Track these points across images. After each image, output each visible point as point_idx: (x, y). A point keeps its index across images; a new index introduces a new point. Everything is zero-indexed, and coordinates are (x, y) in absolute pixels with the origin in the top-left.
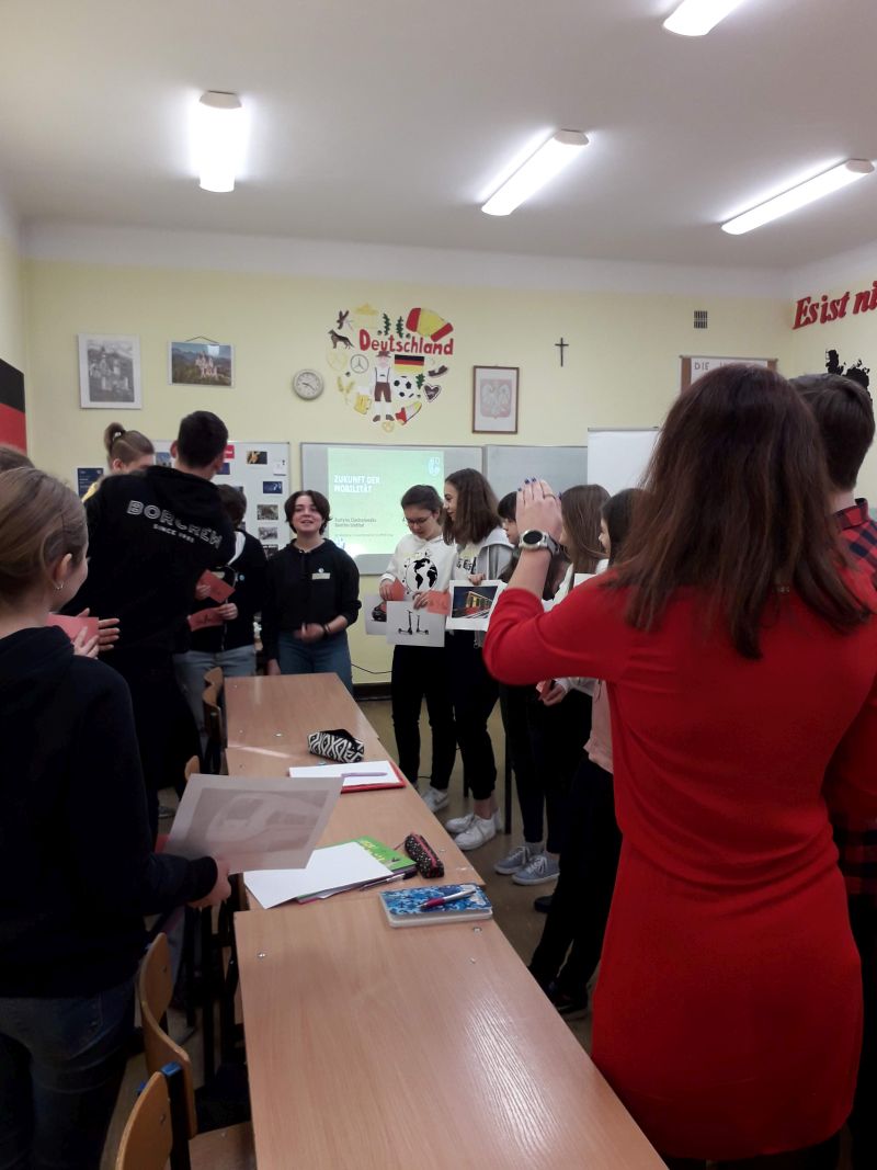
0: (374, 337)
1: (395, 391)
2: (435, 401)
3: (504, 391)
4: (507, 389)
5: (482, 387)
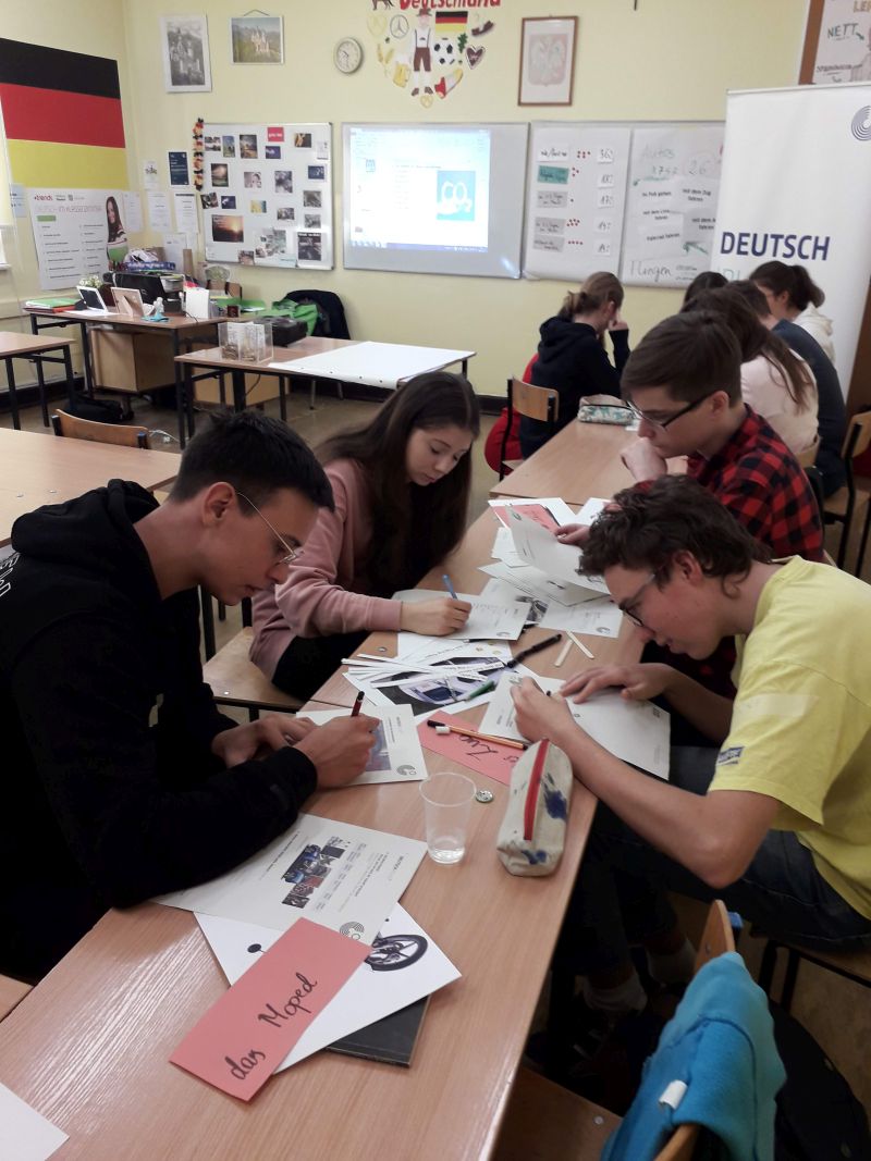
1: (435, 56)
2: (479, 67)
3: (557, 49)
4: (562, 47)
5: (531, 45)
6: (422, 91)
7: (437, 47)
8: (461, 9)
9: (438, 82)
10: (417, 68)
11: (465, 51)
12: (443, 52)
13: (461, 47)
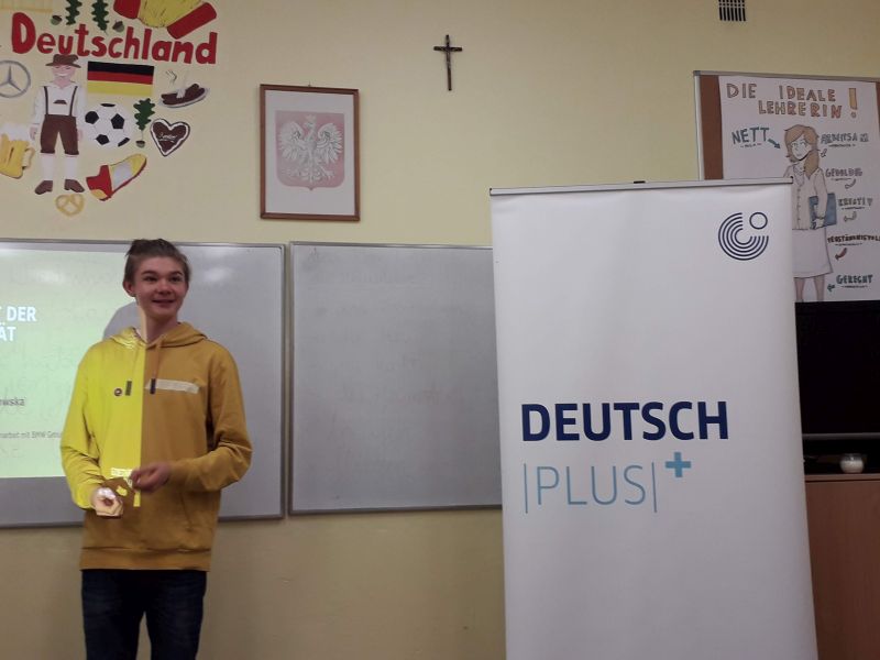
0: (42, 26)
1: (87, 133)
2: (177, 154)
3: (327, 134)
4: (334, 133)
5: (279, 126)
6: (59, 188)
7: (92, 118)
8: (140, 62)
9: (95, 172)
10: (48, 148)
11: (149, 127)
12: (104, 125)
13: (142, 121)
